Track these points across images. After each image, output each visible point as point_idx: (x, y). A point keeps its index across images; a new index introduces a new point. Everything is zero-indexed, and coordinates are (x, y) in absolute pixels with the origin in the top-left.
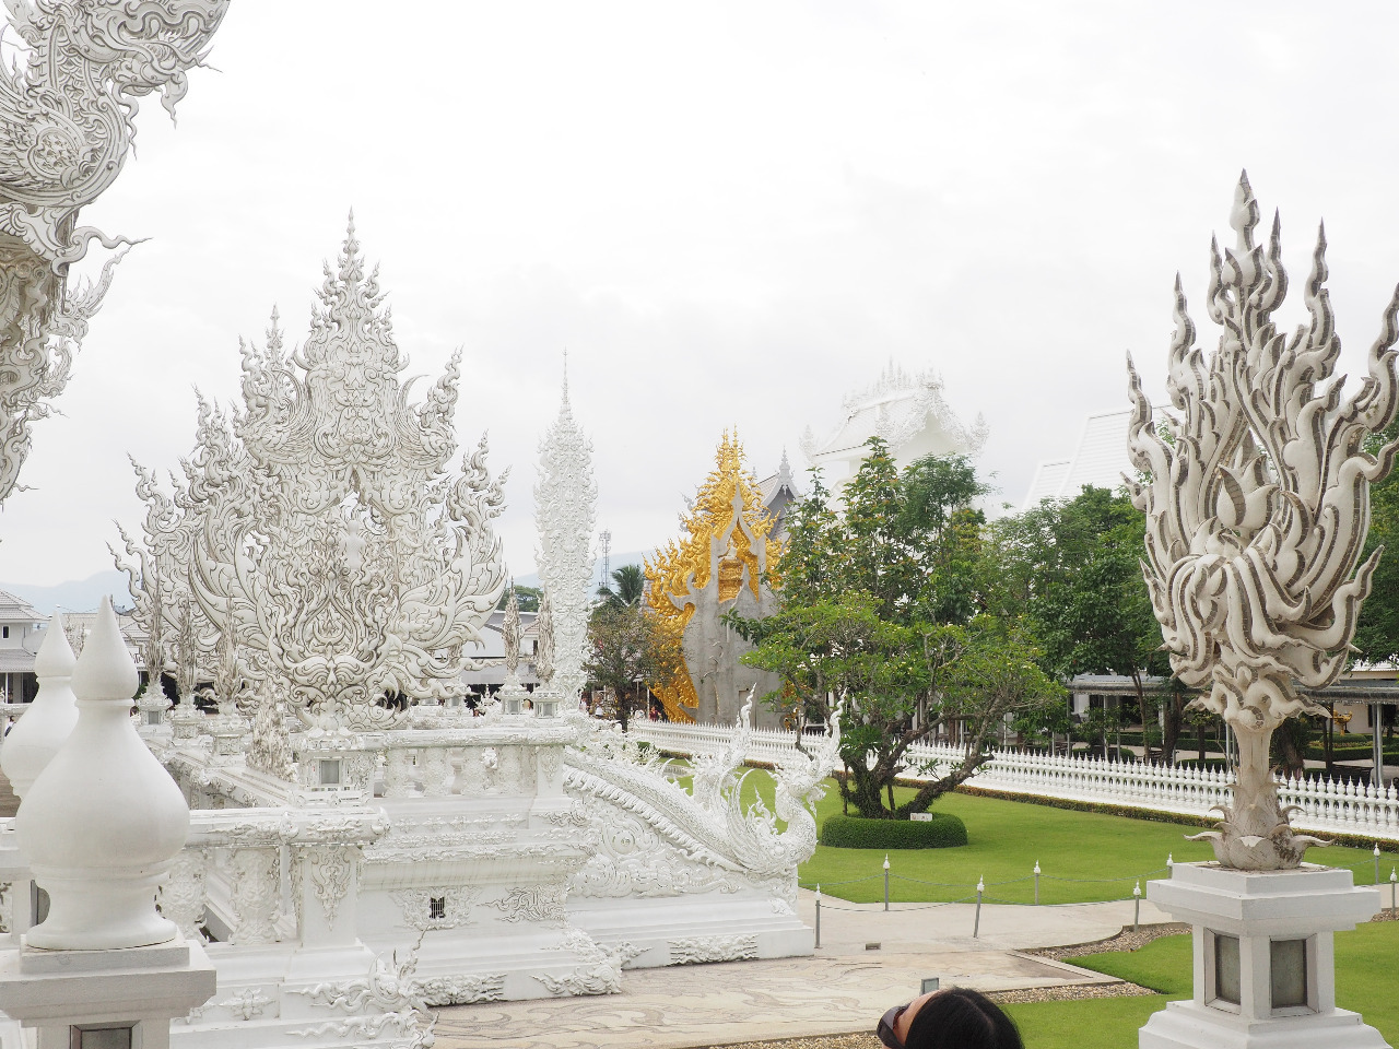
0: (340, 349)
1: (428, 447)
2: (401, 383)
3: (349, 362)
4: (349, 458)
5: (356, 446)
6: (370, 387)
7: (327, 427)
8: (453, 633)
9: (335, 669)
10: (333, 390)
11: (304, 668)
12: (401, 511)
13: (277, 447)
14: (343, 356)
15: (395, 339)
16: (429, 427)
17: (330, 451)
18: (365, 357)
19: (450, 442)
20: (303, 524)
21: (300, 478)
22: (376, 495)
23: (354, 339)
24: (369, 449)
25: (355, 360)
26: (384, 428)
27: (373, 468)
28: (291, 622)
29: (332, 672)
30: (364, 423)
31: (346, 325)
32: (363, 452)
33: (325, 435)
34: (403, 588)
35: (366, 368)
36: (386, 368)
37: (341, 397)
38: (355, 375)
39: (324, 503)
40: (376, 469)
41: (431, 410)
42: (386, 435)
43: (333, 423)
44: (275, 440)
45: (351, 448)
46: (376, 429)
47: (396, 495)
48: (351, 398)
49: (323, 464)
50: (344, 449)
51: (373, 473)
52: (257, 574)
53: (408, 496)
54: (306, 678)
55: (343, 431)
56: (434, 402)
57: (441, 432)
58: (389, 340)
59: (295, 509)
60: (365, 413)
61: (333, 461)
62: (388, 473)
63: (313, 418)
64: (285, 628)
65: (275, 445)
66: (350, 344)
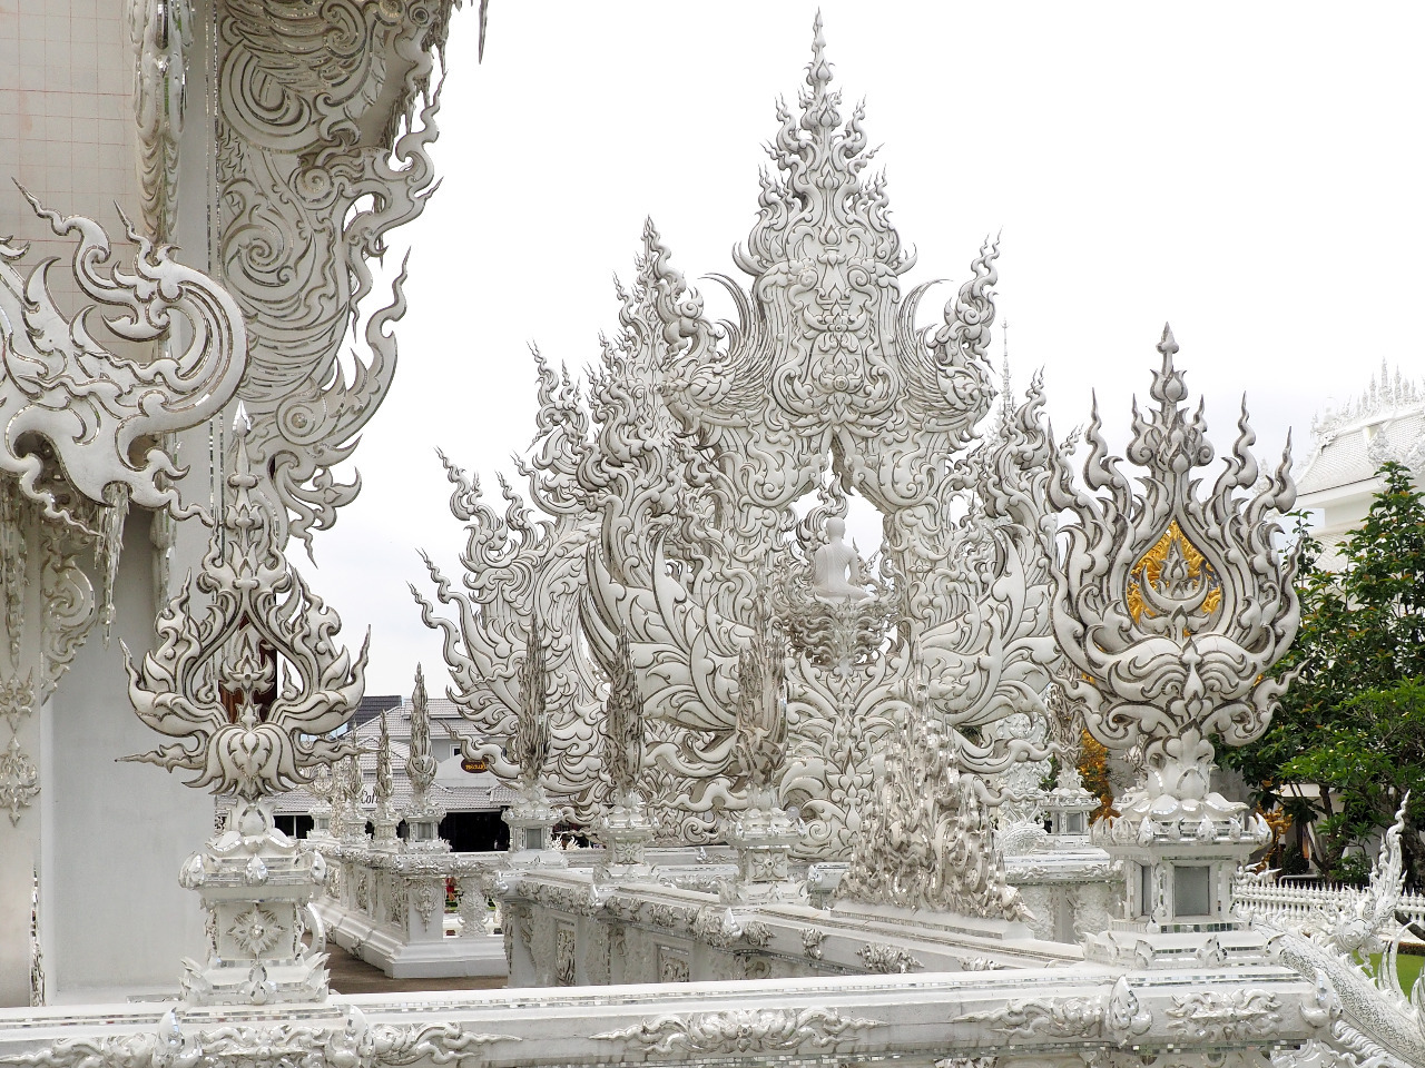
0: (807, 239)
1: (951, 396)
2: (904, 293)
3: (824, 258)
4: (828, 415)
5: (840, 395)
6: (858, 299)
7: (791, 364)
8: (1001, 699)
9: (1199, 666)
10: (799, 305)
11: (1133, 661)
12: (913, 501)
13: (714, 400)
14: (813, 249)
15: (894, 222)
16: (951, 364)
17: (797, 405)
18: (848, 250)
19: (985, 387)
20: (759, 523)
21: (751, 448)
22: (871, 476)
23: (830, 221)
24: (859, 399)
25: (832, 256)
26: (881, 366)
27: (865, 431)
28: (1102, 563)
29: (1193, 673)
30: (851, 358)
31: (816, 200)
32: (849, 406)
33: (790, 378)
34: (917, 626)
35: (851, 268)
36: (881, 267)
37: (813, 316)
38: (835, 279)
39: (789, 489)
40: (871, 433)
41: (954, 335)
42: (885, 376)
43: (800, 359)
44: (712, 388)
45: (831, 399)
46: (868, 367)
47: (903, 474)
48: (829, 318)
49: (787, 426)
50: (818, 401)
51: (865, 439)
52: (688, 604)
53: (923, 477)
54: (1140, 685)
55: (818, 370)
56: (958, 323)
57: (971, 371)
58: (884, 223)
59: (746, 499)
60: (851, 341)
61: (802, 421)
62: (889, 438)
63: (770, 353)
64: (1088, 579)
65: (713, 395)
66: (825, 231)
